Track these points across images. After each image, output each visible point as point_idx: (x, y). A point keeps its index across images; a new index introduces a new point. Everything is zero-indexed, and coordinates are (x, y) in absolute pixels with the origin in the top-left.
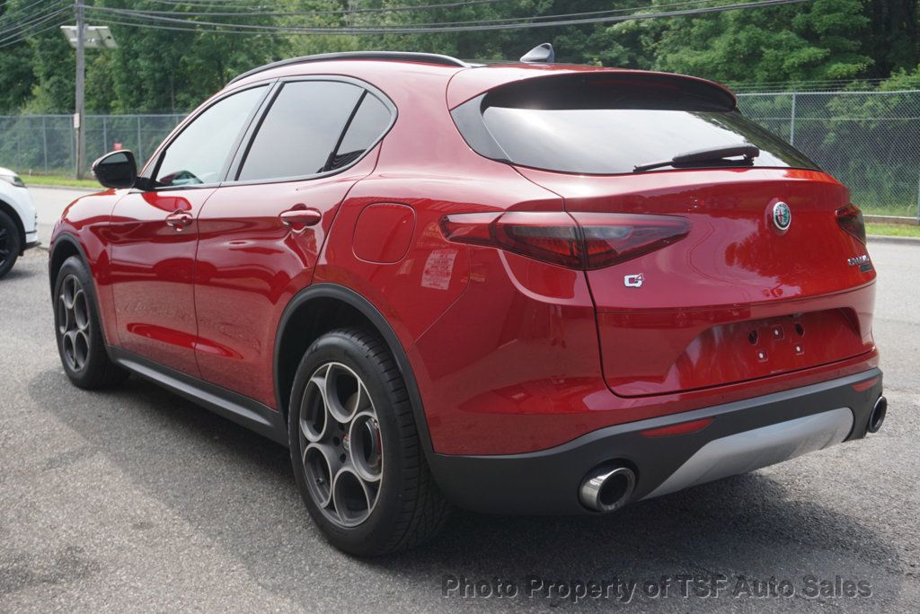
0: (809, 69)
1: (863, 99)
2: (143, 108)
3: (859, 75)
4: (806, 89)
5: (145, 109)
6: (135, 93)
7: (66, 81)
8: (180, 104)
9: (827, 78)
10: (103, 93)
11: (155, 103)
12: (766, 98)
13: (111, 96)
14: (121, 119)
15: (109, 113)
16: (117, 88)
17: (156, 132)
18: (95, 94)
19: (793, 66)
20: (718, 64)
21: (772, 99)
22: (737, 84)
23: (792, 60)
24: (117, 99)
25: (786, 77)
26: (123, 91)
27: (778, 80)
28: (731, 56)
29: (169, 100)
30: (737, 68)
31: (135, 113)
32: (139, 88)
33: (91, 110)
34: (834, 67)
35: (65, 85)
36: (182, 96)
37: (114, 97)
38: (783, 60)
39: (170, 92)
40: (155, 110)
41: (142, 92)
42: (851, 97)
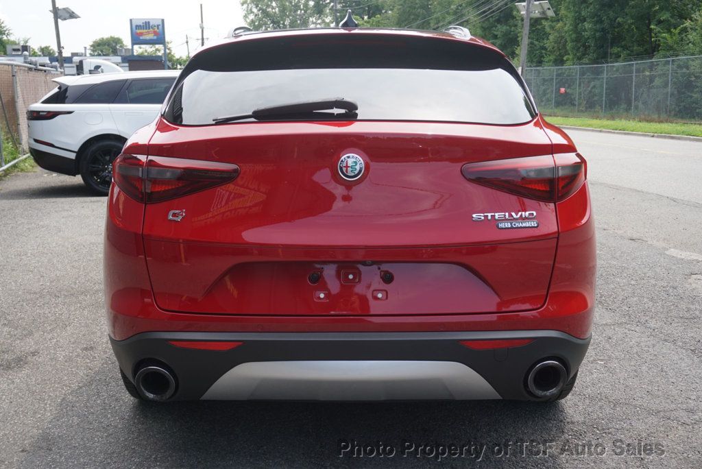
2: (585, 60)
5: (587, 61)
6: (581, 49)
7: (536, 43)
8: (613, 56)
10: (560, 50)
11: (595, 56)
13: (565, 52)
14: (570, 69)
15: (562, 65)
16: (569, 46)
17: (595, 78)
18: (554, 51)
24: (569, 54)
26: (573, 48)
29: (606, 53)
31: (580, 64)
32: (584, 45)
33: (551, 63)
35: (535, 46)
36: (615, 50)
37: (567, 53)
39: (608, 46)
40: (595, 61)
41: (586, 48)
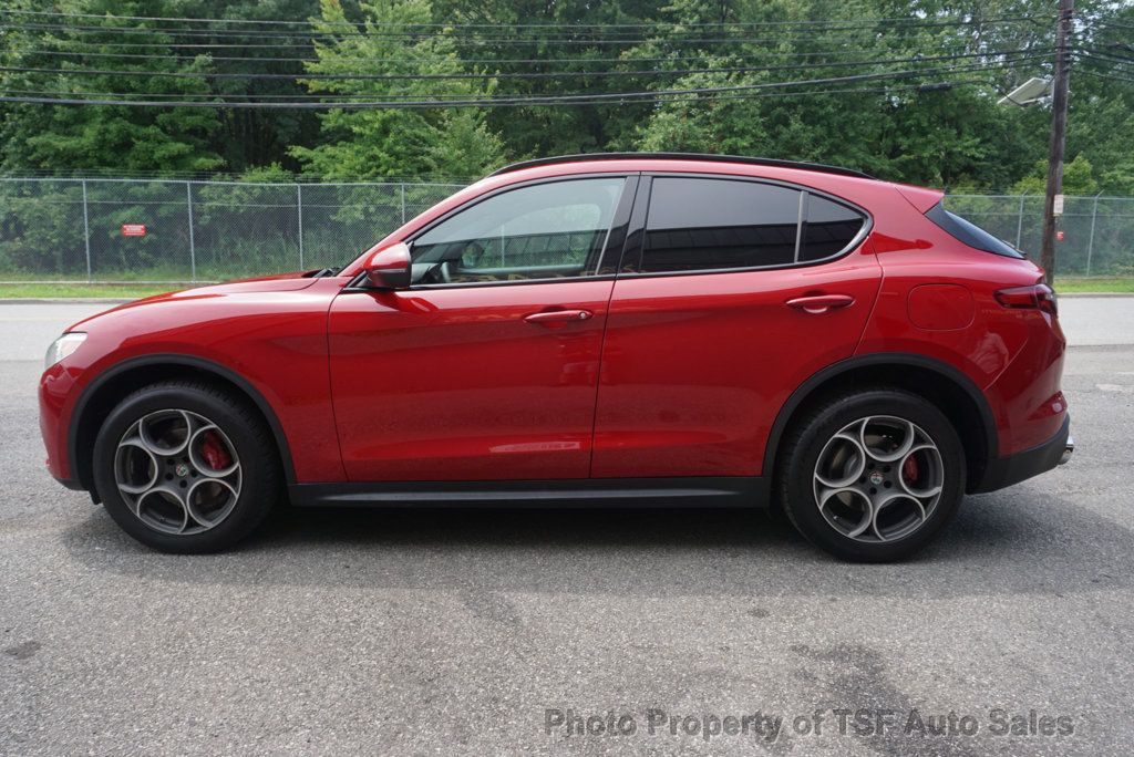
0: (176, 161)
1: (228, 190)
3: (220, 169)
4: (177, 177)
9: (195, 170)
12: (140, 184)
19: (163, 157)
20: (89, 151)
21: (146, 185)
22: (111, 170)
23: (163, 152)
25: (157, 166)
27: (150, 168)
28: (102, 143)
30: (109, 156)
34: (201, 160)
38: (153, 152)
42: (218, 186)
